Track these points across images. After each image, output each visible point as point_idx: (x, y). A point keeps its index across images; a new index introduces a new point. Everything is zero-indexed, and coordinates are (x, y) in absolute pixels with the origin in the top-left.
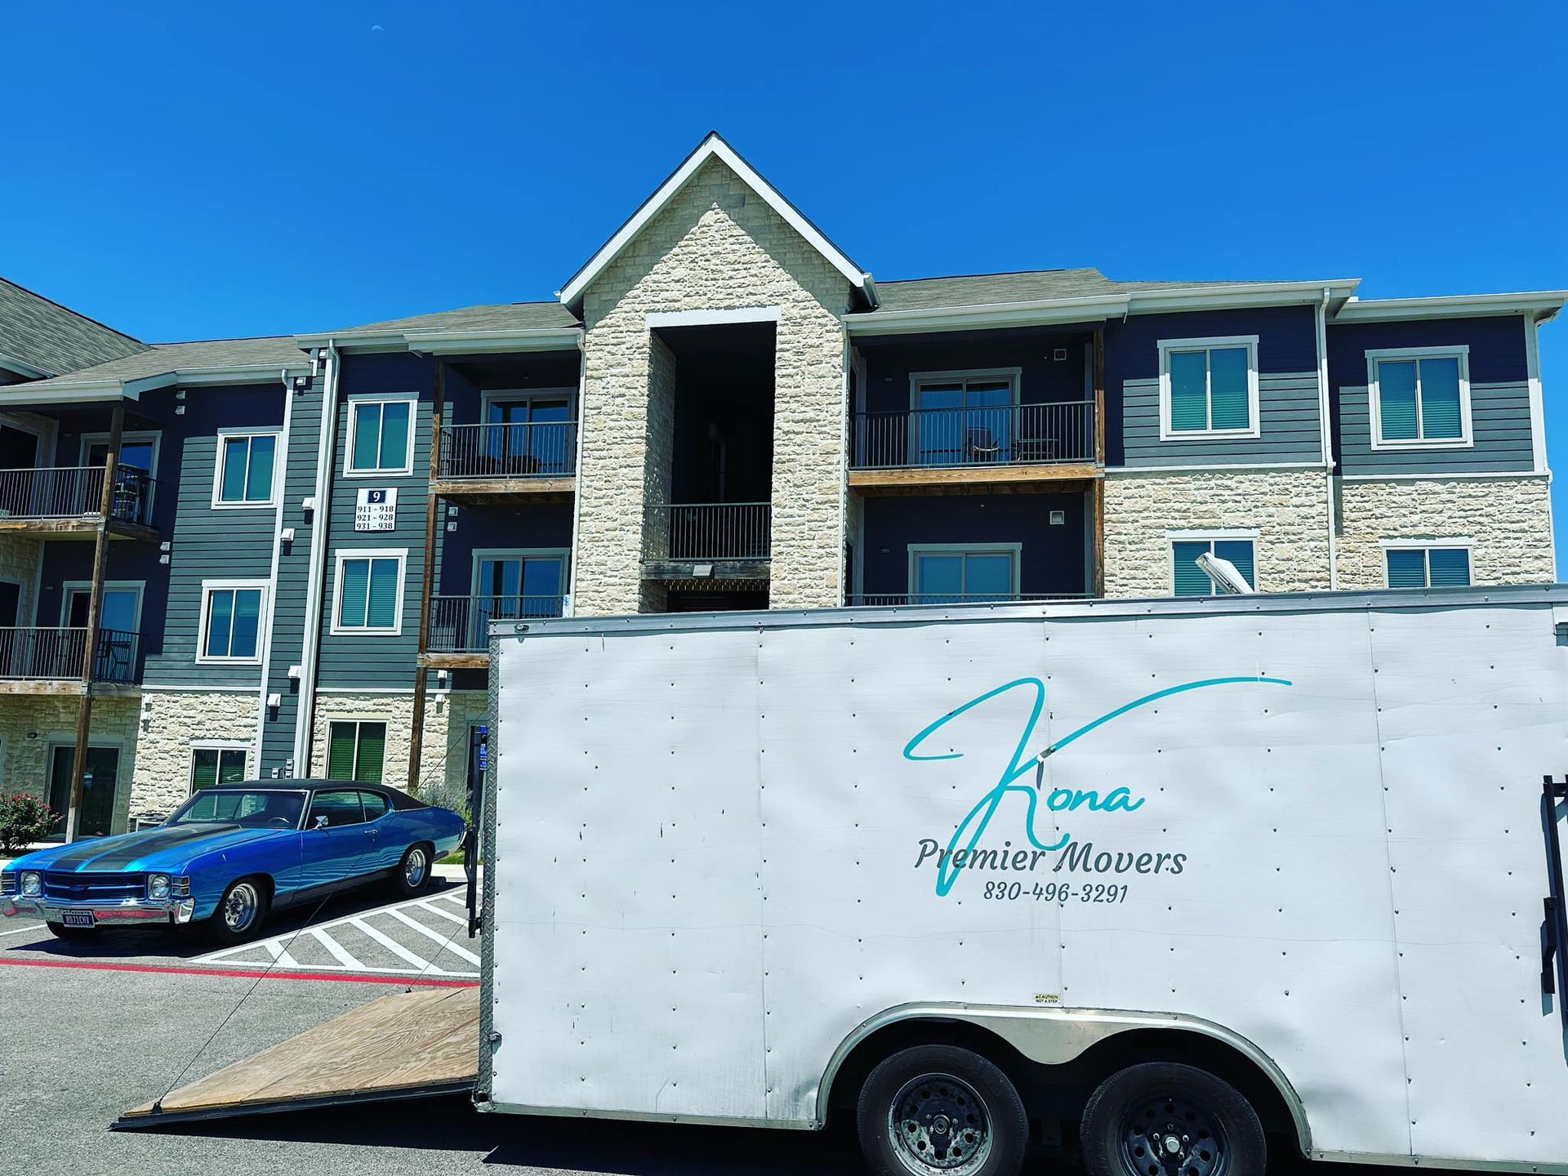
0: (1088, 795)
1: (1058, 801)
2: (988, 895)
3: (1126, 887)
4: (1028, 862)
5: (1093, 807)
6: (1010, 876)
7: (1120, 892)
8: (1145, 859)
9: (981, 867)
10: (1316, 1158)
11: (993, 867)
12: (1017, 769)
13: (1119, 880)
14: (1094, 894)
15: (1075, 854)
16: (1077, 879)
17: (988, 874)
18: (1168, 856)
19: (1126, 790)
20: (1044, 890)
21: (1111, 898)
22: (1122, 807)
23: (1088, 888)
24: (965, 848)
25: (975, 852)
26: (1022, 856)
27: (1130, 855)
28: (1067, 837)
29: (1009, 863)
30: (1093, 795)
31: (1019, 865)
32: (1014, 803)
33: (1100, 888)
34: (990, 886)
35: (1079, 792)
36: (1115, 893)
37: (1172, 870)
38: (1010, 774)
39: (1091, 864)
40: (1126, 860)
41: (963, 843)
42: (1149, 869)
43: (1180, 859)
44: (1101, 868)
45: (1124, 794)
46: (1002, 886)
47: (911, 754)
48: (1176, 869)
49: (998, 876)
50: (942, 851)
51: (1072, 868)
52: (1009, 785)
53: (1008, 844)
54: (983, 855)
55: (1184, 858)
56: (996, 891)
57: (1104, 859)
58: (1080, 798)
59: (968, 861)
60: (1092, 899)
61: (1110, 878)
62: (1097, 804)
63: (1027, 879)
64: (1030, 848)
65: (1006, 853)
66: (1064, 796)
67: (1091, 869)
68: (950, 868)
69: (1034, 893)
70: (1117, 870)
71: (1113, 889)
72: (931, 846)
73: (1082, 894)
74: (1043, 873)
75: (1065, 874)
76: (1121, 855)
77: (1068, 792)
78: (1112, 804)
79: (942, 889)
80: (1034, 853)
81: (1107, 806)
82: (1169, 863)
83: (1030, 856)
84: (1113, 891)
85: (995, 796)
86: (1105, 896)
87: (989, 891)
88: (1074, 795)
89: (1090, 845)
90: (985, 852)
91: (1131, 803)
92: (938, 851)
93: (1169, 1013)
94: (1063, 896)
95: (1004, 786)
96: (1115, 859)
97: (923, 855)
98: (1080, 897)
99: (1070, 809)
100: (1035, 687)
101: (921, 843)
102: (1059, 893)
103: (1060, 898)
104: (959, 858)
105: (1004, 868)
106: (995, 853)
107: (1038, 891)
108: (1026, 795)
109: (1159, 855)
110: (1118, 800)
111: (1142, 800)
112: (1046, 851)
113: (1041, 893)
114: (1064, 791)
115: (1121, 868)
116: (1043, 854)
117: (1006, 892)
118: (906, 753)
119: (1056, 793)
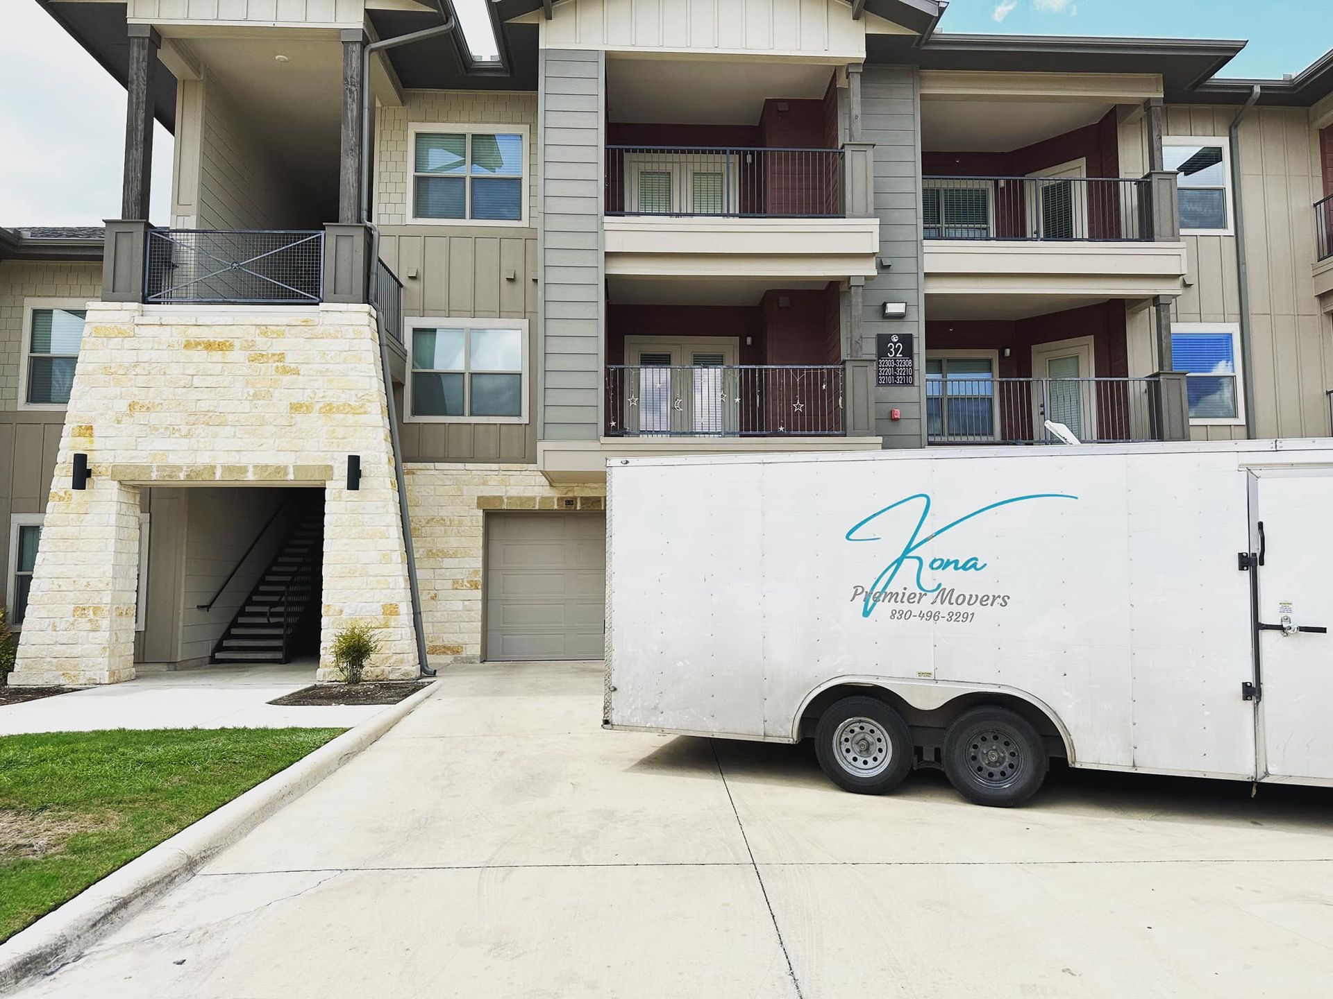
0: (953, 562)
1: (936, 565)
2: (893, 617)
3: (973, 614)
4: (916, 599)
5: (956, 568)
6: (906, 607)
7: (970, 617)
8: (986, 598)
9: (889, 601)
10: (1078, 766)
11: (896, 602)
12: (912, 546)
13: (970, 610)
14: (954, 617)
15: (943, 594)
16: (945, 609)
17: (893, 605)
18: (999, 597)
19: (976, 559)
20: (925, 615)
21: (964, 620)
22: (973, 569)
23: (951, 614)
24: (880, 591)
25: (886, 593)
26: (913, 595)
27: (977, 596)
28: (939, 585)
29: (905, 599)
30: (956, 562)
31: (911, 601)
32: (910, 566)
33: (958, 614)
34: (894, 612)
35: (948, 560)
36: (966, 617)
37: (1001, 605)
38: (908, 549)
39: (953, 600)
40: (974, 599)
41: (879, 588)
42: (987, 604)
43: (1006, 598)
44: (960, 602)
45: (974, 561)
46: (901, 612)
47: (850, 537)
48: (1004, 604)
49: (899, 606)
50: (866, 592)
51: (942, 603)
52: (909, 555)
53: (905, 589)
54: (889, 596)
55: (1009, 598)
56: (897, 615)
57: (961, 599)
58: (948, 563)
59: (881, 599)
60: (953, 620)
61: (964, 608)
62: (959, 566)
63: (916, 608)
64: (918, 591)
65: (904, 594)
66: (939, 562)
67: (952, 604)
68: (871, 602)
69: (919, 616)
70: (969, 604)
71: (966, 614)
72: (860, 590)
73: (947, 617)
74: (926, 604)
75: (938, 607)
76: (971, 596)
77: (942, 560)
78: (967, 567)
79: (866, 613)
80: (920, 594)
81: (964, 568)
82: (1000, 601)
83: (918, 596)
84: (966, 615)
85: (899, 562)
86: (961, 618)
87: (893, 615)
88: (945, 561)
89: (954, 589)
90: (891, 593)
91: (978, 567)
92: (864, 593)
93: (996, 685)
94: (936, 618)
95: (904, 556)
96: (968, 598)
97: (856, 594)
98: (946, 619)
99: (943, 569)
100: (925, 499)
101: (854, 588)
102: (935, 616)
103: (934, 617)
104: (877, 596)
105: (902, 602)
106: (897, 594)
107: (921, 615)
108: (917, 561)
109: (994, 596)
110: (972, 564)
111: (986, 564)
112: (928, 593)
113: (923, 616)
114: (938, 560)
115: (971, 603)
116: (925, 594)
117: (903, 616)
118: (847, 538)
119: (935, 560)
